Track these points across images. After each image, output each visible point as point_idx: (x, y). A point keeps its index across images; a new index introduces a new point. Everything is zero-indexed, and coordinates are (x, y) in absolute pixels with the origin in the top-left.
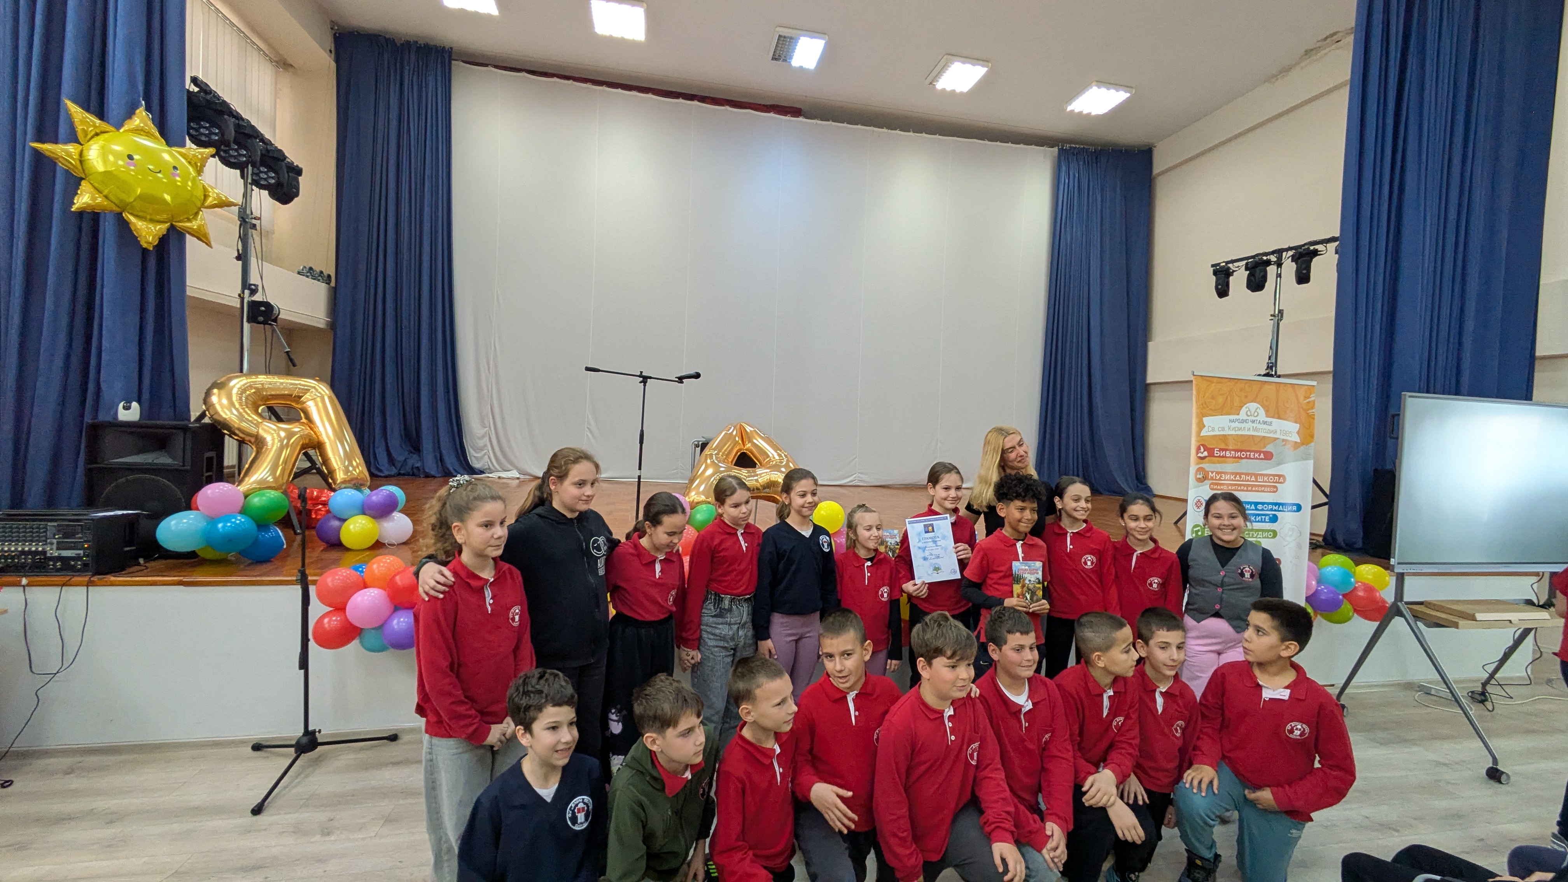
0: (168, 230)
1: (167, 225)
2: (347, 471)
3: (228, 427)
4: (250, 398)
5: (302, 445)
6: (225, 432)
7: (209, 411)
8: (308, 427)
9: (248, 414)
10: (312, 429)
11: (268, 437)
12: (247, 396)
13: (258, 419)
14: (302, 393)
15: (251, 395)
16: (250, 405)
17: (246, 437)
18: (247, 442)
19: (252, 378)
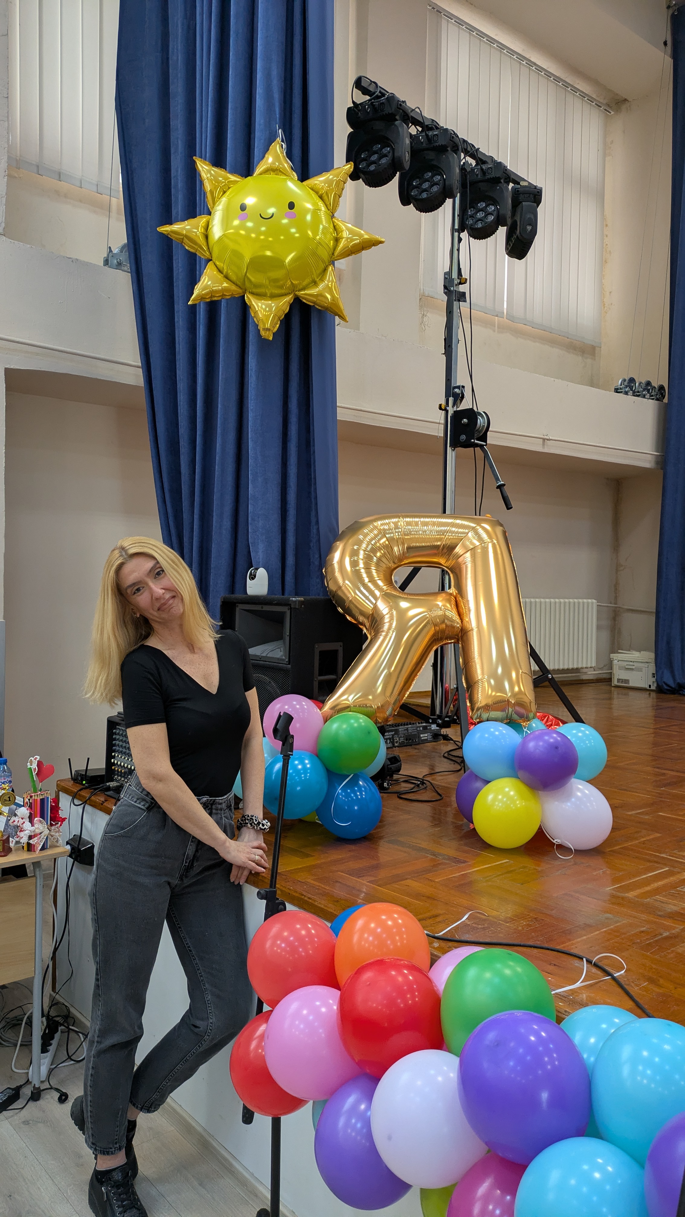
0: (292, 306)
1: (289, 299)
2: (499, 687)
3: (341, 602)
4: (378, 554)
5: (434, 635)
6: (340, 610)
7: (326, 576)
8: (453, 602)
9: (372, 580)
10: (457, 605)
11: (387, 619)
12: (374, 550)
13: (385, 588)
14: (454, 541)
15: (379, 549)
16: (378, 565)
17: (361, 619)
18: (361, 627)
19: (388, 524)
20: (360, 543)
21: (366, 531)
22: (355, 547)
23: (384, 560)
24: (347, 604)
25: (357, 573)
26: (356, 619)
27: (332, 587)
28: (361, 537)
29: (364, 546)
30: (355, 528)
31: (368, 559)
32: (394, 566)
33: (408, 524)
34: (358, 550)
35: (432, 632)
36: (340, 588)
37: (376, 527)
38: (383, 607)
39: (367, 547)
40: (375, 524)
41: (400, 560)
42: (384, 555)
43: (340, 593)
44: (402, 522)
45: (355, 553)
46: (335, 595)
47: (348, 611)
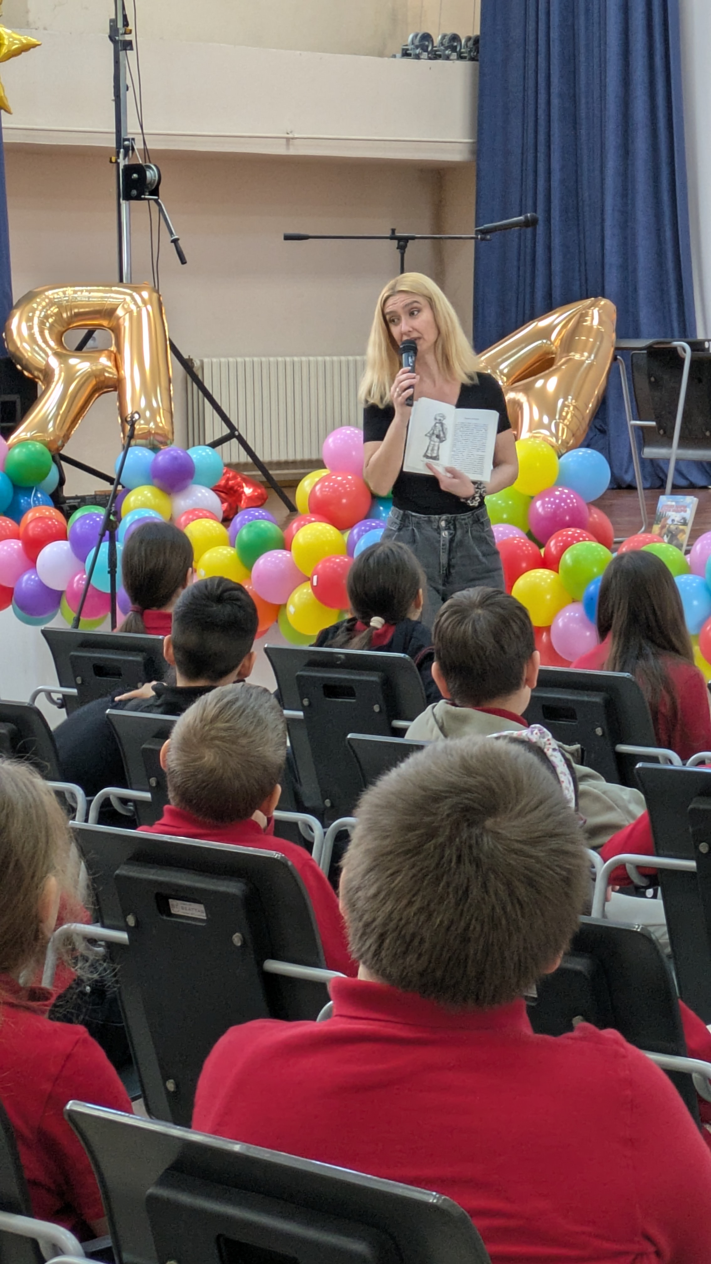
3: (20, 361)
4: (51, 320)
5: (96, 385)
6: (19, 367)
7: (6, 339)
8: (113, 358)
9: (45, 341)
10: (116, 360)
11: (57, 372)
12: (47, 317)
13: (55, 347)
14: (113, 307)
15: (51, 316)
16: (51, 329)
17: (36, 373)
18: (37, 380)
19: (57, 293)
20: (34, 311)
21: (38, 300)
22: (31, 314)
23: (56, 325)
24: (24, 362)
25: (32, 336)
26: (32, 374)
27: (11, 348)
28: (35, 305)
29: (37, 313)
30: (29, 297)
31: (42, 324)
32: (64, 329)
33: (75, 292)
34: (33, 316)
35: (94, 382)
36: (18, 348)
37: (47, 297)
38: (54, 362)
39: (40, 314)
40: (47, 293)
41: (69, 324)
42: (55, 321)
43: (18, 353)
44: (69, 290)
45: (30, 319)
46: (13, 355)
47: (25, 367)
